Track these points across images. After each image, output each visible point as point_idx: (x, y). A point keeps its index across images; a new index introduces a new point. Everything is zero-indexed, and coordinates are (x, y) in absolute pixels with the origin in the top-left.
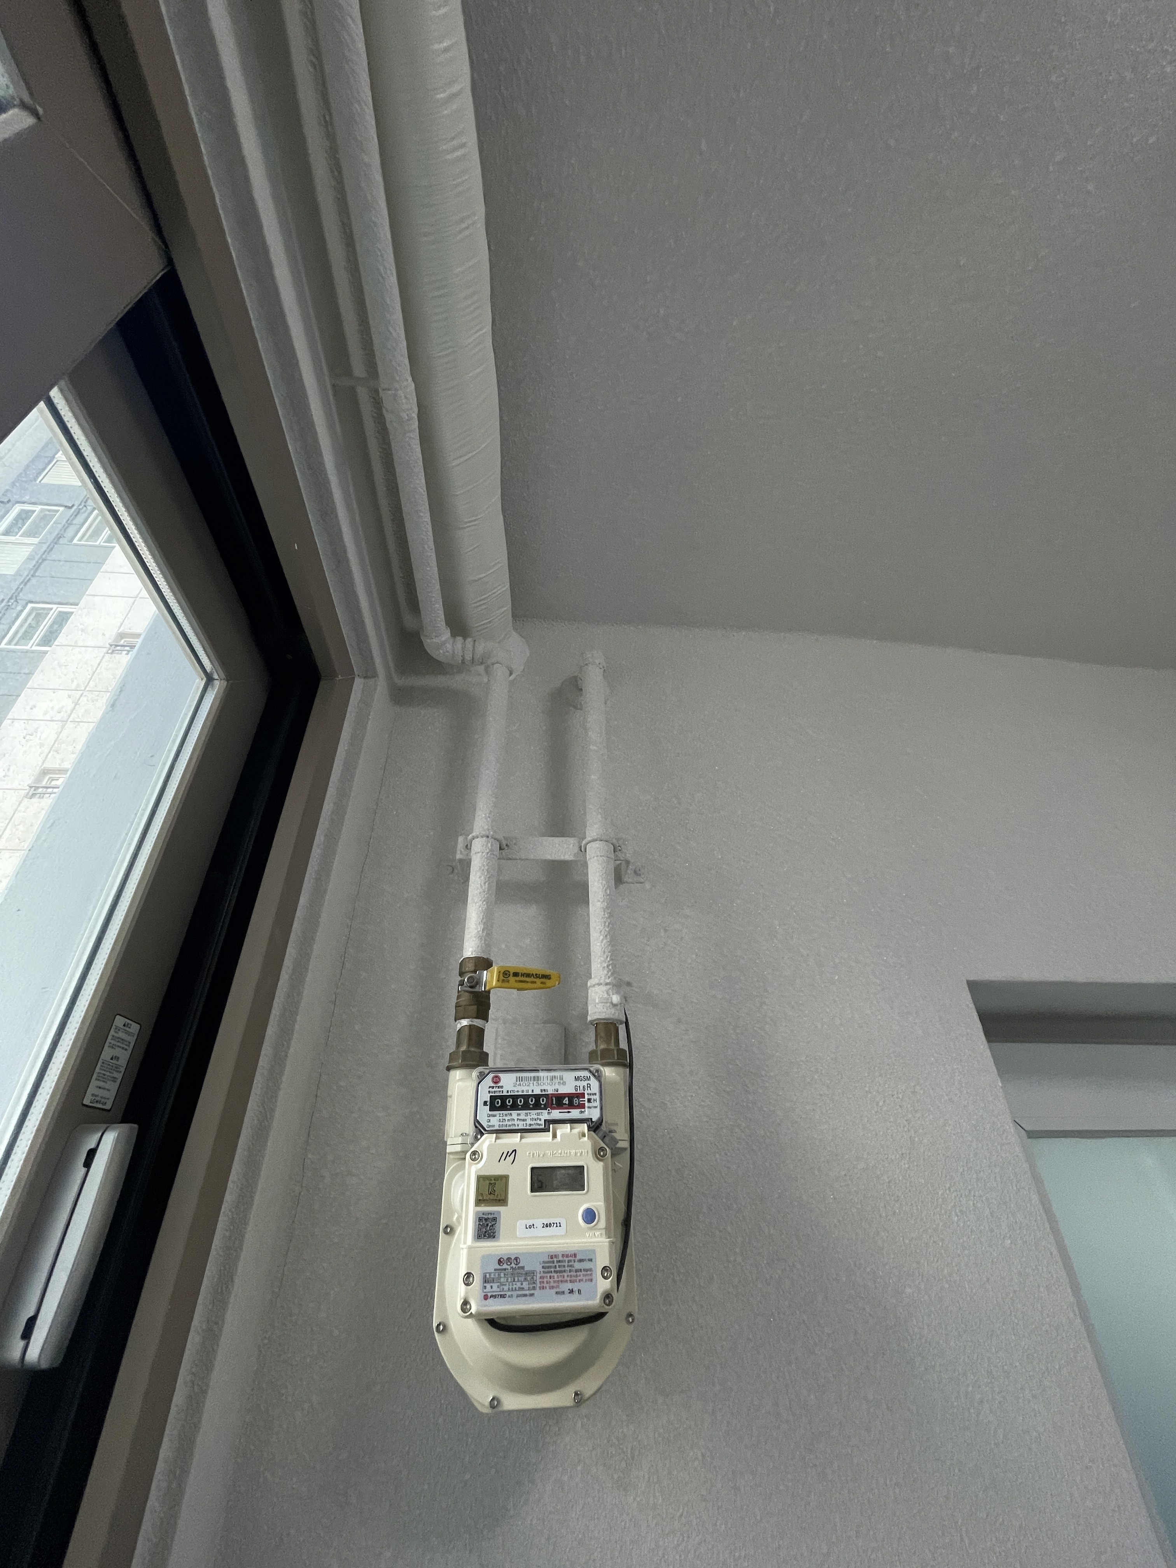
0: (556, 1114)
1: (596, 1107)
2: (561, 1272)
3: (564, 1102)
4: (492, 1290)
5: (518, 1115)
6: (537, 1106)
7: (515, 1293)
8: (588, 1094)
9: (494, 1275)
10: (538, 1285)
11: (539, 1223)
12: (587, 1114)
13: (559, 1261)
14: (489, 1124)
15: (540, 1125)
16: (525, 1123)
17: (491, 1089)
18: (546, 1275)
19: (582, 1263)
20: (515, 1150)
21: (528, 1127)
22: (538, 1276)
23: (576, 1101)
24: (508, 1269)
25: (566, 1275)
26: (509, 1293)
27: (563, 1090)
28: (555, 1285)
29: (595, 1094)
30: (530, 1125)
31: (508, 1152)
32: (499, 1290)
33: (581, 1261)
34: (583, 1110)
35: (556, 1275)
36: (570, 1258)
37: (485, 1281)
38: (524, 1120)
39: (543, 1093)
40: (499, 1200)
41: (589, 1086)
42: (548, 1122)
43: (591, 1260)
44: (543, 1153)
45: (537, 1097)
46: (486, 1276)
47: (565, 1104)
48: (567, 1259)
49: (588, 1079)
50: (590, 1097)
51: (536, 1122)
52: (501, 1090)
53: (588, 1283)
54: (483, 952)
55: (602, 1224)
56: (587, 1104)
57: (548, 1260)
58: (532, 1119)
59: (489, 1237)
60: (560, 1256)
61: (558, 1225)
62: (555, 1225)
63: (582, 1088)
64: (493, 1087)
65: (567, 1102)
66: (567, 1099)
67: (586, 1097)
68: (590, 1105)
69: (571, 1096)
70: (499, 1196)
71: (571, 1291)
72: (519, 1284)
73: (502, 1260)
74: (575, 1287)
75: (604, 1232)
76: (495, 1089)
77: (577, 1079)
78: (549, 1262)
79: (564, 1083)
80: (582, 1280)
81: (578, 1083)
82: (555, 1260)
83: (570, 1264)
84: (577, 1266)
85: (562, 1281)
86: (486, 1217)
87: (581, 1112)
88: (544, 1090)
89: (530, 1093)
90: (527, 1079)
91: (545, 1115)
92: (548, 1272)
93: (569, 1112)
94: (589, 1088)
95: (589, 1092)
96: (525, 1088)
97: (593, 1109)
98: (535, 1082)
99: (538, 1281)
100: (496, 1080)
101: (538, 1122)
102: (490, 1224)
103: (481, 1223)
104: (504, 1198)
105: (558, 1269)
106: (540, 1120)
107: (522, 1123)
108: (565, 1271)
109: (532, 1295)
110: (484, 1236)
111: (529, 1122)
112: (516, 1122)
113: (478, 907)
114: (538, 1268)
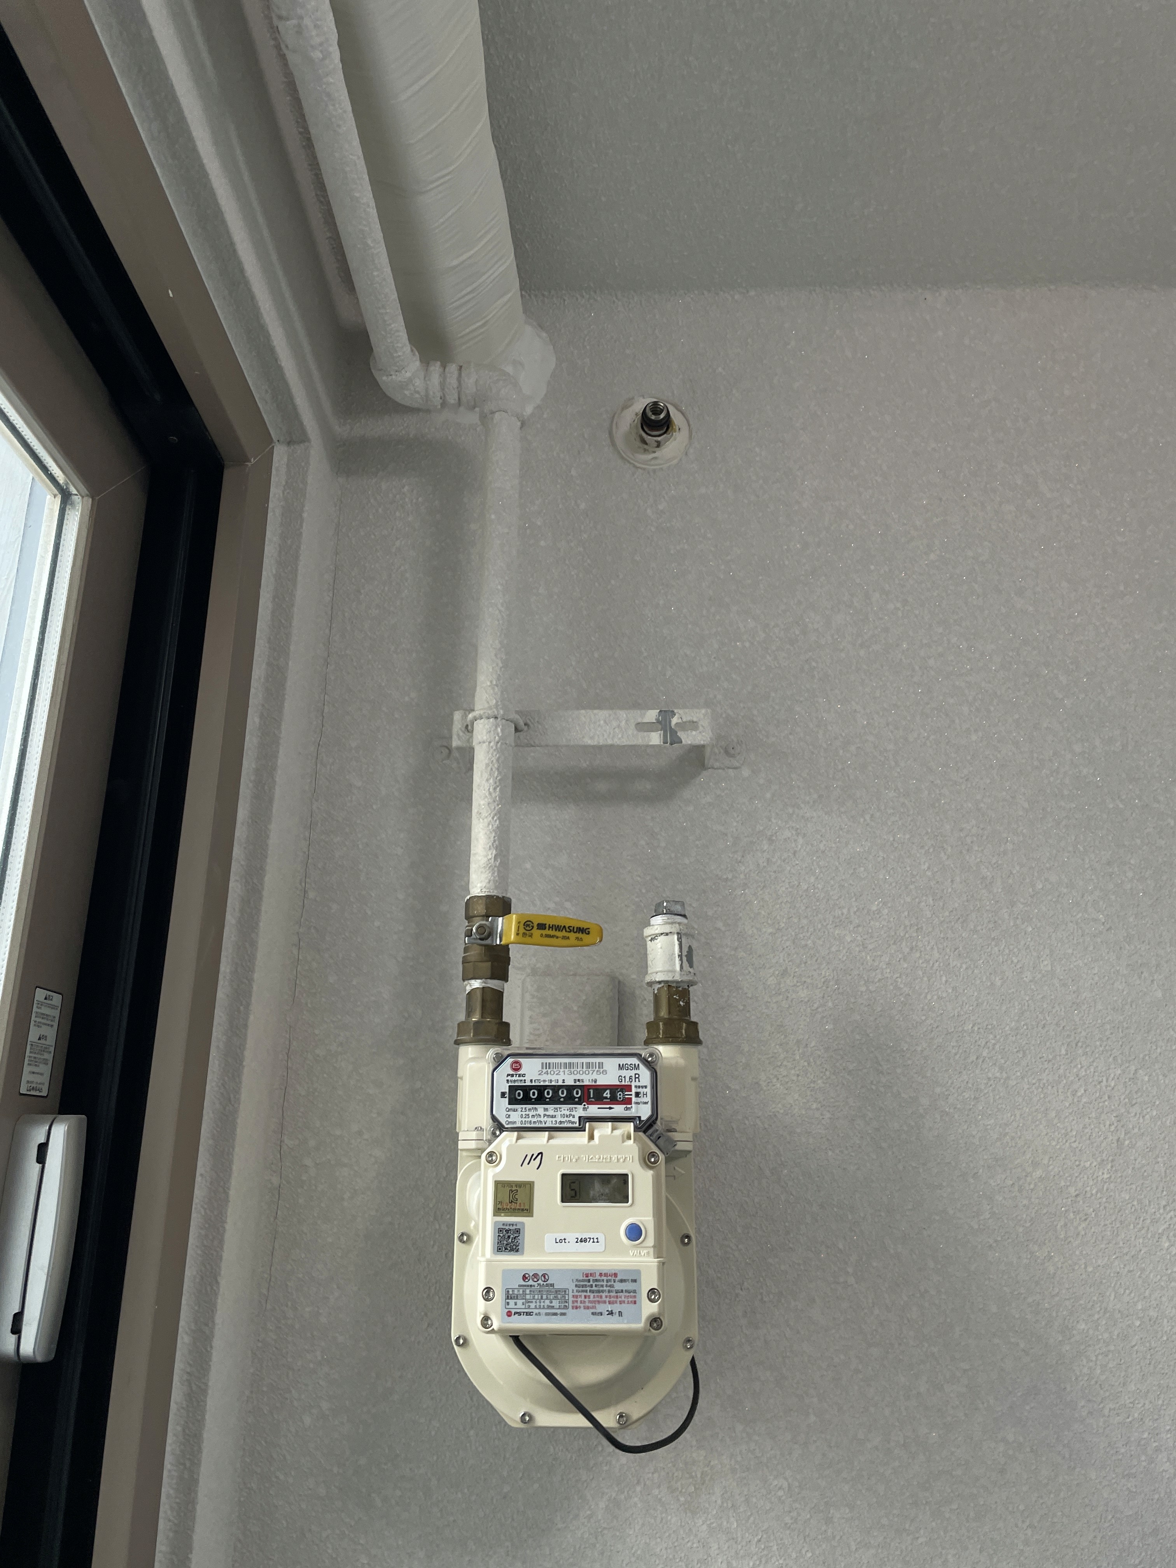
0: (594, 1110)
1: (646, 1103)
2: (599, 1291)
3: (605, 1095)
4: (516, 1307)
5: (546, 1110)
6: (570, 1100)
7: (543, 1311)
8: (636, 1087)
9: (518, 1291)
10: (571, 1304)
11: (571, 1237)
12: (633, 1111)
13: (596, 1280)
14: (509, 1120)
15: (573, 1123)
16: (554, 1120)
17: (509, 1078)
18: (580, 1294)
19: (623, 1284)
20: (541, 1153)
21: (558, 1125)
22: (571, 1294)
23: (620, 1095)
24: (534, 1286)
25: (604, 1295)
26: (537, 1311)
27: (602, 1081)
28: (590, 1305)
29: (646, 1087)
30: (561, 1122)
31: (533, 1155)
32: (524, 1307)
33: (622, 1281)
34: (629, 1106)
35: (592, 1295)
36: (609, 1278)
37: (508, 1297)
38: (552, 1117)
39: (578, 1083)
40: (523, 1210)
41: (637, 1077)
42: (583, 1120)
43: (635, 1281)
44: (577, 1157)
45: (570, 1088)
46: (508, 1291)
47: (606, 1098)
48: (605, 1278)
49: (637, 1067)
50: (638, 1090)
51: (568, 1119)
52: (523, 1078)
53: (632, 1305)
54: (496, 888)
55: (650, 1241)
56: (634, 1099)
57: (582, 1278)
58: (563, 1116)
59: (512, 1250)
60: (598, 1274)
61: (596, 1240)
62: (592, 1240)
63: (627, 1079)
64: (512, 1075)
65: (609, 1096)
66: (608, 1091)
67: (634, 1090)
68: (639, 1100)
69: (614, 1089)
70: (522, 1205)
71: (611, 1313)
72: (547, 1302)
73: (527, 1276)
74: (616, 1308)
75: (651, 1250)
76: (514, 1078)
77: (621, 1067)
78: (583, 1281)
79: (605, 1072)
80: (624, 1302)
81: (624, 1073)
82: (591, 1278)
83: (609, 1284)
84: (618, 1286)
85: (599, 1302)
86: (507, 1228)
87: (627, 1109)
88: (579, 1080)
89: (560, 1083)
90: (556, 1066)
91: (579, 1111)
92: (583, 1291)
93: (610, 1108)
94: (637, 1080)
95: (638, 1084)
96: (554, 1077)
97: (641, 1106)
98: (566, 1070)
99: (571, 1299)
100: (516, 1067)
101: (571, 1119)
102: (512, 1236)
103: (501, 1235)
104: (527, 1207)
105: (594, 1288)
106: (574, 1117)
107: (551, 1119)
108: (603, 1291)
109: (563, 1314)
110: (506, 1249)
111: (559, 1119)
112: (542, 1119)
113: (486, 825)
114: (571, 1287)
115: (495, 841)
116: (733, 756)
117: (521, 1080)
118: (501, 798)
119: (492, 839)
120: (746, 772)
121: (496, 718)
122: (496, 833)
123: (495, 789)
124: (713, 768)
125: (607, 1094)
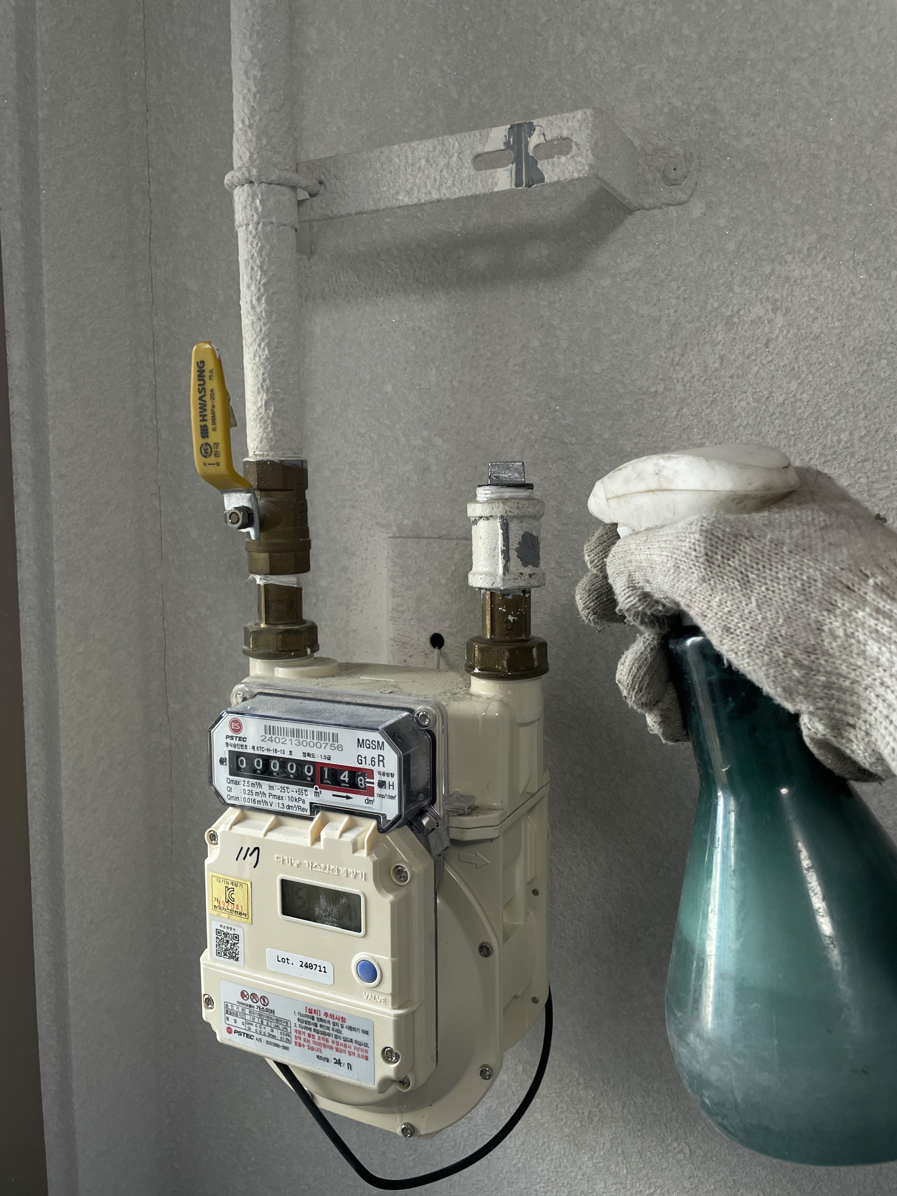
0: (327, 797)
1: (392, 798)
2: (324, 1033)
3: (342, 778)
4: (235, 1024)
5: (271, 788)
6: (299, 779)
7: (265, 1039)
8: (379, 773)
9: (238, 1008)
10: (293, 1040)
11: (296, 958)
12: (375, 807)
13: (321, 1020)
14: (232, 794)
15: (303, 810)
16: (281, 802)
17: (229, 740)
18: (303, 1030)
19: (353, 1032)
20: (257, 848)
21: (285, 810)
22: (293, 1028)
23: (360, 781)
24: (254, 1007)
25: (330, 1039)
26: (259, 1036)
27: (338, 759)
28: (314, 1046)
29: (392, 775)
30: (289, 807)
31: (249, 849)
32: (243, 1027)
33: (350, 1028)
34: (371, 798)
35: (317, 1036)
36: (336, 1021)
37: (227, 1011)
38: (279, 798)
39: (308, 759)
40: (240, 913)
41: (381, 760)
42: (315, 808)
43: (367, 1033)
44: (298, 862)
45: (300, 764)
46: (227, 1006)
47: (344, 782)
48: (332, 1020)
49: (381, 746)
50: (384, 778)
51: (297, 804)
52: (244, 743)
53: (364, 1061)
55: (387, 986)
56: (377, 790)
57: (305, 1013)
58: (291, 799)
59: (231, 957)
60: (322, 1013)
61: (323, 969)
62: (318, 968)
63: (369, 761)
64: (232, 738)
65: (347, 779)
66: (346, 773)
67: (377, 778)
68: (384, 792)
69: (354, 773)
70: (240, 907)
71: (338, 1062)
72: (268, 1030)
73: (245, 993)
74: (345, 1058)
75: (389, 998)
76: (234, 742)
77: (360, 743)
78: (306, 1016)
79: (340, 748)
80: (354, 1054)
81: (364, 752)
82: (315, 1016)
83: (336, 1028)
84: (346, 1033)
85: (324, 1045)
86: (225, 930)
87: (368, 802)
88: (309, 755)
89: (287, 755)
90: (283, 731)
91: (310, 795)
92: (306, 1028)
93: (348, 798)
94: (381, 763)
95: (381, 769)
96: (279, 747)
97: (386, 800)
98: (294, 739)
99: (294, 1034)
100: (237, 727)
101: (300, 804)
102: (230, 942)
103: (220, 937)
104: (245, 912)
105: (319, 1028)
106: (304, 802)
107: (278, 801)
108: (329, 1035)
109: (286, 1048)
110: (225, 955)
111: (287, 802)
112: (267, 799)
114: (294, 1020)
115: (264, 380)
116: (674, 183)
117: (242, 746)
118: (269, 313)
119: (261, 377)
120: (697, 209)
121: (251, 182)
122: (265, 368)
123: (259, 299)
124: (644, 208)
125: (345, 777)
